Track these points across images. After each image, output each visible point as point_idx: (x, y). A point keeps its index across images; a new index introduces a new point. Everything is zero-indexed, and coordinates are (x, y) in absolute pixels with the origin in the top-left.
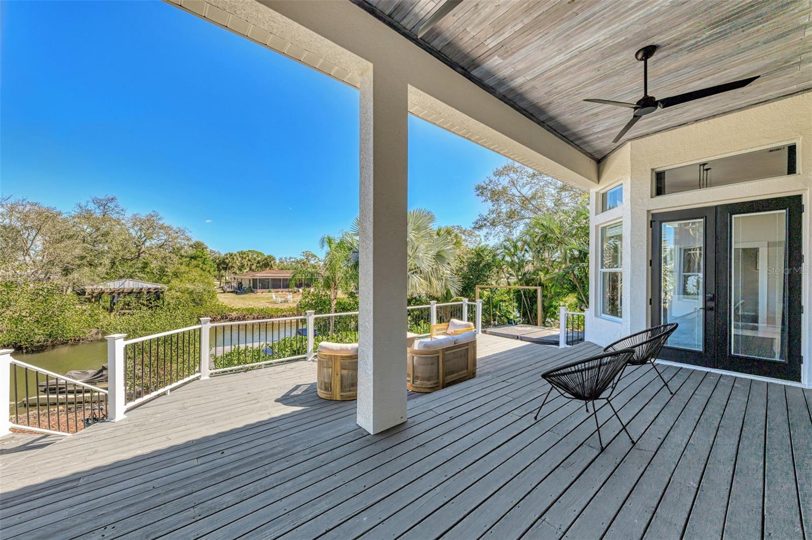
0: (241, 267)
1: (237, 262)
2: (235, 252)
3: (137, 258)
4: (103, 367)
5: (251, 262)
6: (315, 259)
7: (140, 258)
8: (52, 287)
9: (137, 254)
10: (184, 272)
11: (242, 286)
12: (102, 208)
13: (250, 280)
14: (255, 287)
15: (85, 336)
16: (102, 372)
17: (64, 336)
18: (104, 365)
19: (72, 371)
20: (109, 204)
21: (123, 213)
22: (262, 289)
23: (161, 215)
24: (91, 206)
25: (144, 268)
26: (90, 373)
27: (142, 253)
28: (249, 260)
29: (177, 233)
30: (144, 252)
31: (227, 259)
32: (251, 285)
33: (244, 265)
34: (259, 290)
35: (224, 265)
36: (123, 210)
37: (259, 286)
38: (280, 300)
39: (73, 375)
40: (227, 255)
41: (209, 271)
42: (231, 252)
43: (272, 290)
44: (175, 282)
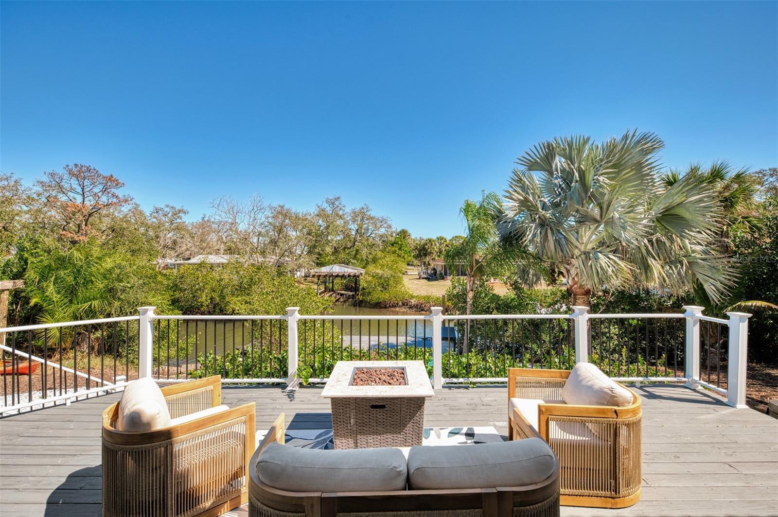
2: (434, 238)
7: (355, 246)
9: (353, 243)
12: (331, 206)
14: (446, 274)
20: (336, 202)
21: (344, 208)
23: (370, 207)
24: (325, 205)
27: (356, 242)
31: (427, 244)
32: (443, 272)
34: (448, 277)
35: (424, 251)
36: (344, 206)
37: (449, 273)
40: (427, 240)
41: (403, 257)
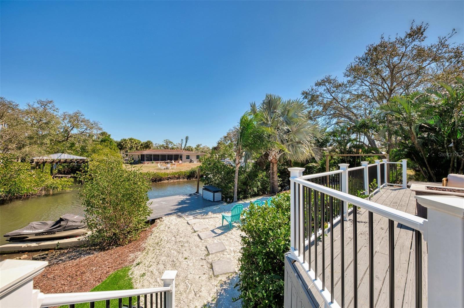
0: (131, 148)
1: (129, 144)
3: (66, 140)
4: (61, 218)
6: (172, 144)
7: (68, 140)
8: (11, 157)
9: (66, 138)
10: (100, 149)
11: (133, 159)
12: (43, 107)
13: (139, 156)
15: (35, 192)
16: (60, 223)
17: (19, 193)
18: (61, 217)
19: (33, 223)
20: (48, 105)
21: (57, 111)
22: (147, 161)
24: (36, 105)
25: (71, 147)
26: (49, 224)
27: (70, 137)
28: (136, 143)
29: (92, 125)
30: (71, 136)
31: (122, 142)
32: (140, 159)
33: (133, 146)
34: (145, 162)
36: (57, 109)
37: (146, 159)
38: (163, 168)
39: (35, 226)
40: (122, 140)
42: (125, 138)
43: (154, 162)
44: (94, 156)
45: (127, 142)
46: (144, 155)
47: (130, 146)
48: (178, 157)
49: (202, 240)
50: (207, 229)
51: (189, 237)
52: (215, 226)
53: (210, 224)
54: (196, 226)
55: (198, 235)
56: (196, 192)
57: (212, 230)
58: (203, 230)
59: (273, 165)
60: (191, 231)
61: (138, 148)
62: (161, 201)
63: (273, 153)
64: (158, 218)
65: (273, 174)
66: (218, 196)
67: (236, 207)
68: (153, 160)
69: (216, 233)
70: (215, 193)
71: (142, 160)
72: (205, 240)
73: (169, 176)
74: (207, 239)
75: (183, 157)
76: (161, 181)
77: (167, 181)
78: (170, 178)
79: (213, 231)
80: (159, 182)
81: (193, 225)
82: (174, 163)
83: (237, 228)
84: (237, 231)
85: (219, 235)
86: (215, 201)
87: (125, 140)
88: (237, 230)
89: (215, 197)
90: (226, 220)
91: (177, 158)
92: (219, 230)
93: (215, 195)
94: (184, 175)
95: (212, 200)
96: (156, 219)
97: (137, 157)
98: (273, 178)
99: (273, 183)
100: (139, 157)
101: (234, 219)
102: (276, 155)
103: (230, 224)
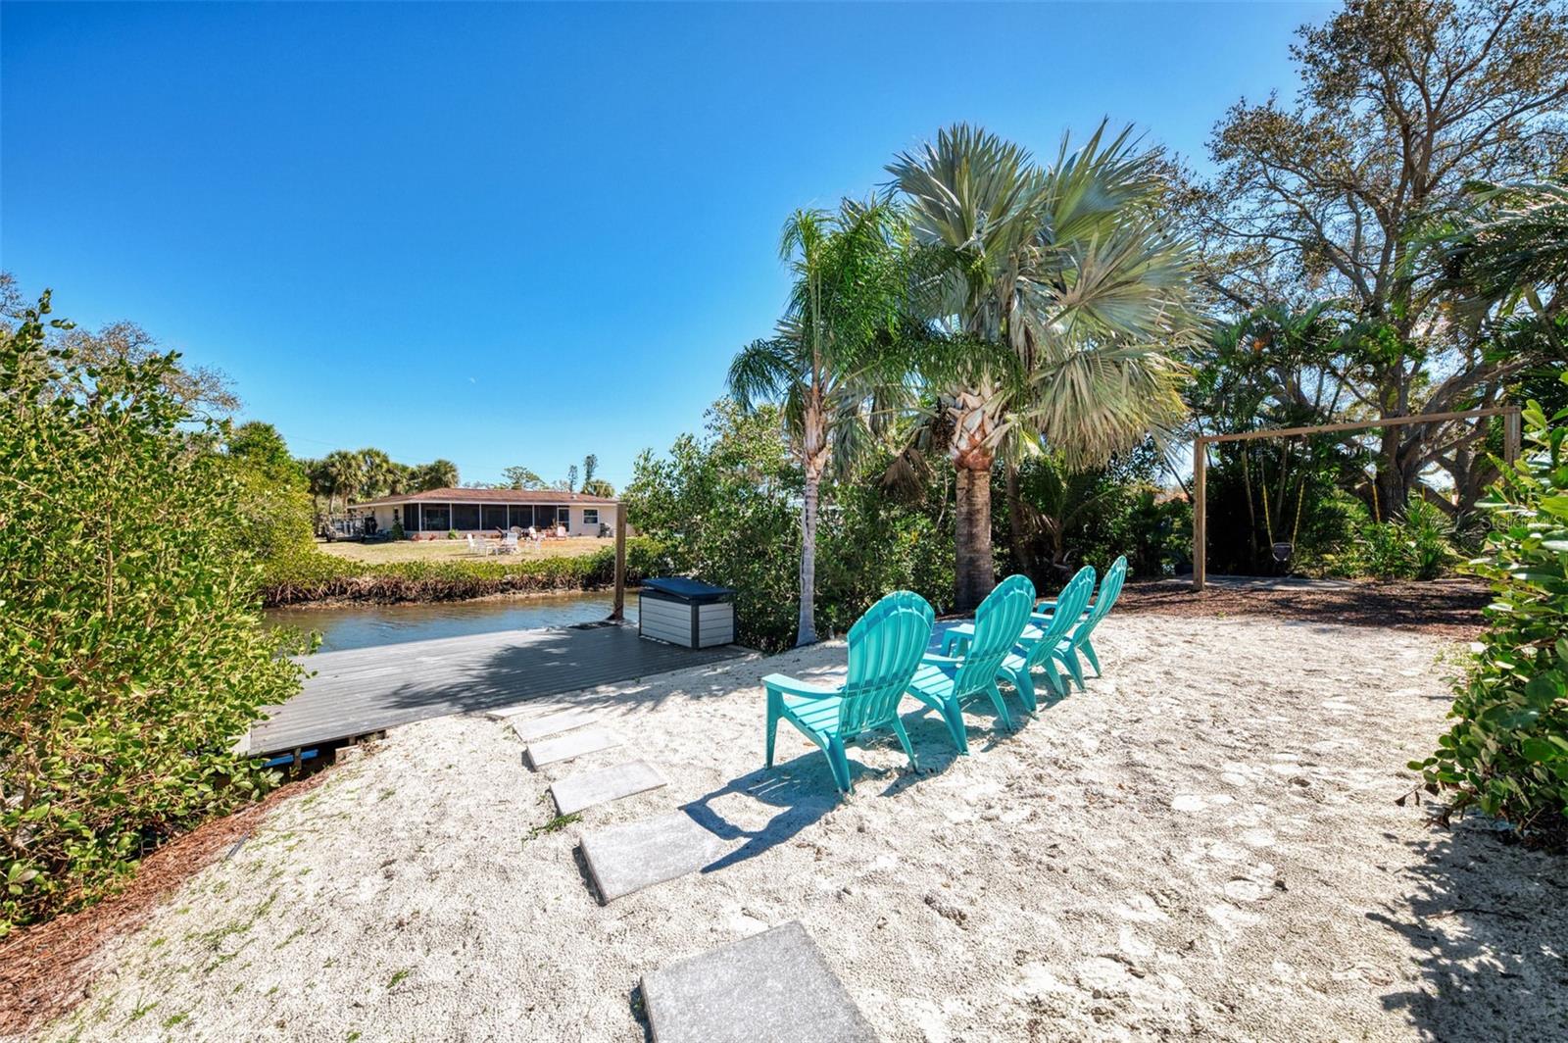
0: (370, 487)
1: (359, 473)
2: (353, 451)
5: (395, 474)
6: (535, 484)
11: (375, 525)
13: (396, 511)
14: (411, 524)
22: (428, 530)
28: (389, 471)
31: (333, 465)
32: (402, 521)
33: (377, 481)
34: (421, 533)
35: (326, 480)
37: (423, 524)
38: (488, 548)
40: (332, 456)
42: (343, 450)
43: (457, 533)
45: (353, 463)
46: (416, 505)
47: (364, 480)
48: (554, 516)
49: (602, 902)
50: (654, 798)
51: (503, 871)
52: (718, 774)
53: (676, 759)
54: (574, 774)
55: (579, 853)
56: (612, 618)
57: (690, 799)
58: (628, 803)
59: (971, 479)
60: (534, 813)
61: (400, 488)
62: (421, 654)
63: (974, 421)
64: (363, 738)
65: (971, 518)
66: (718, 618)
67: (886, 613)
68: (455, 528)
69: (727, 831)
70: (702, 608)
71: (407, 528)
72: (629, 903)
73: (509, 577)
74: (646, 897)
75: (572, 514)
76: (473, 596)
77: (499, 596)
78: (512, 585)
79: (699, 812)
80: (463, 599)
81: (554, 772)
82: (535, 536)
83: (884, 785)
84: (890, 801)
85: (759, 844)
86: (702, 644)
87: (344, 456)
88: (889, 793)
89: (701, 626)
90: (801, 724)
91: (546, 516)
92: (751, 801)
93: (701, 617)
94: (570, 571)
95: (690, 645)
96: (344, 742)
97: (390, 516)
98: (972, 537)
99: (972, 562)
100: (397, 518)
101: (861, 713)
102: (989, 428)
103: (834, 751)
